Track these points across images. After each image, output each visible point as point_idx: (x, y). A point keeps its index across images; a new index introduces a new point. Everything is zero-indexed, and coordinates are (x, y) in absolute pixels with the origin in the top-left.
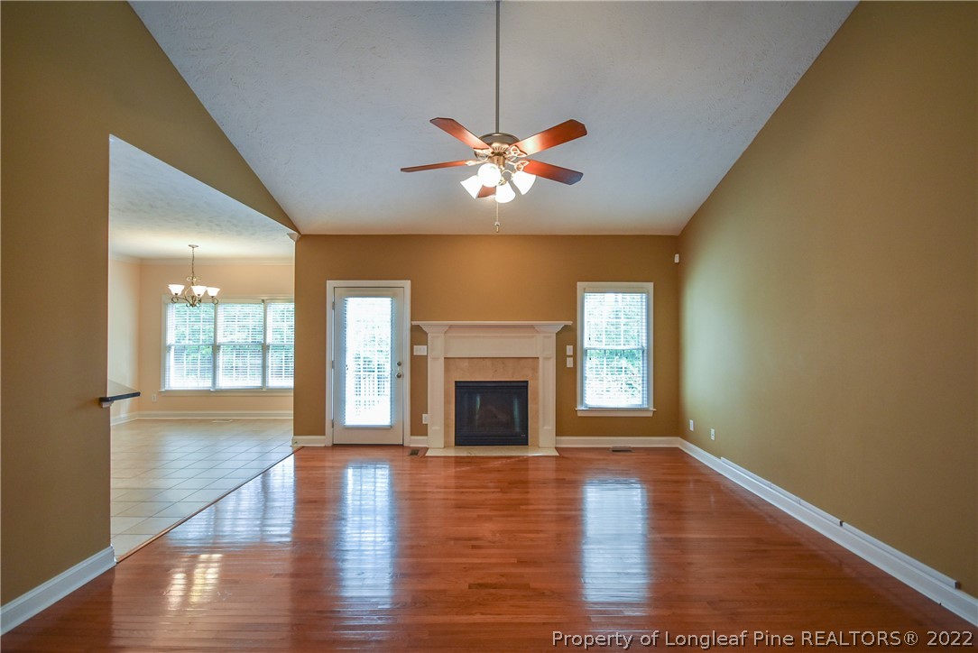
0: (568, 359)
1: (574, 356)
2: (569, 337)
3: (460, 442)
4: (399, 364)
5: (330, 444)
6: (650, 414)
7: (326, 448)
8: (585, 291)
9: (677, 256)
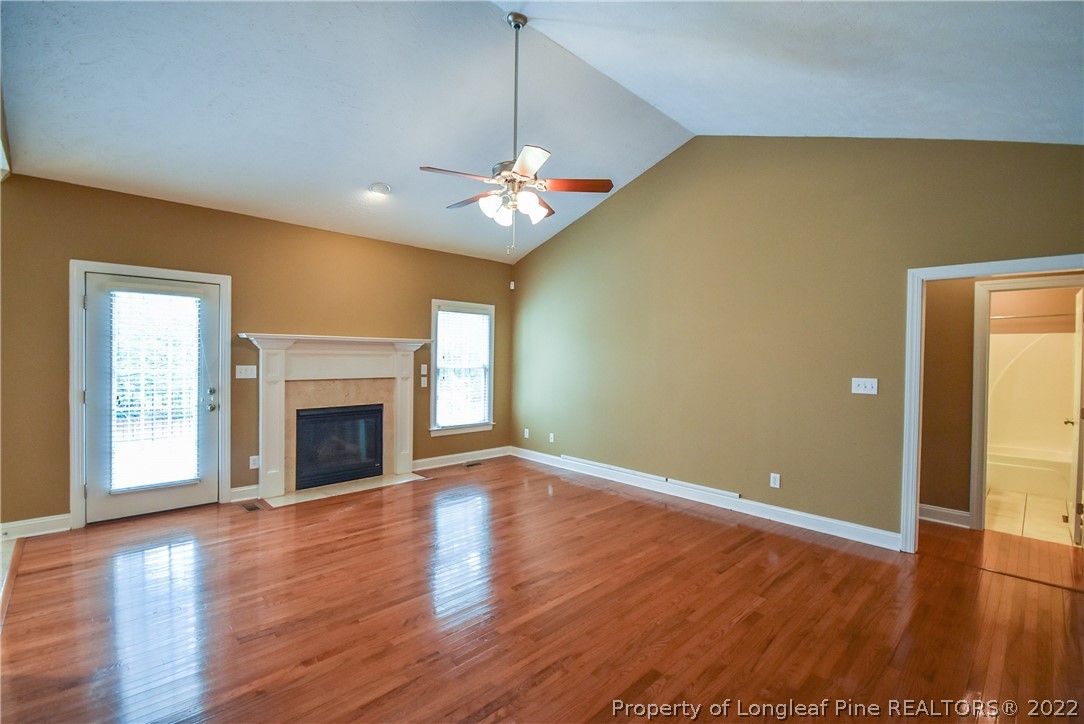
0: (423, 378)
1: (428, 376)
2: (424, 357)
3: (302, 484)
4: (212, 392)
5: (81, 524)
6: (490, 428)
7: (72, 532)
8: (439, 308)
9: (512, 283)
